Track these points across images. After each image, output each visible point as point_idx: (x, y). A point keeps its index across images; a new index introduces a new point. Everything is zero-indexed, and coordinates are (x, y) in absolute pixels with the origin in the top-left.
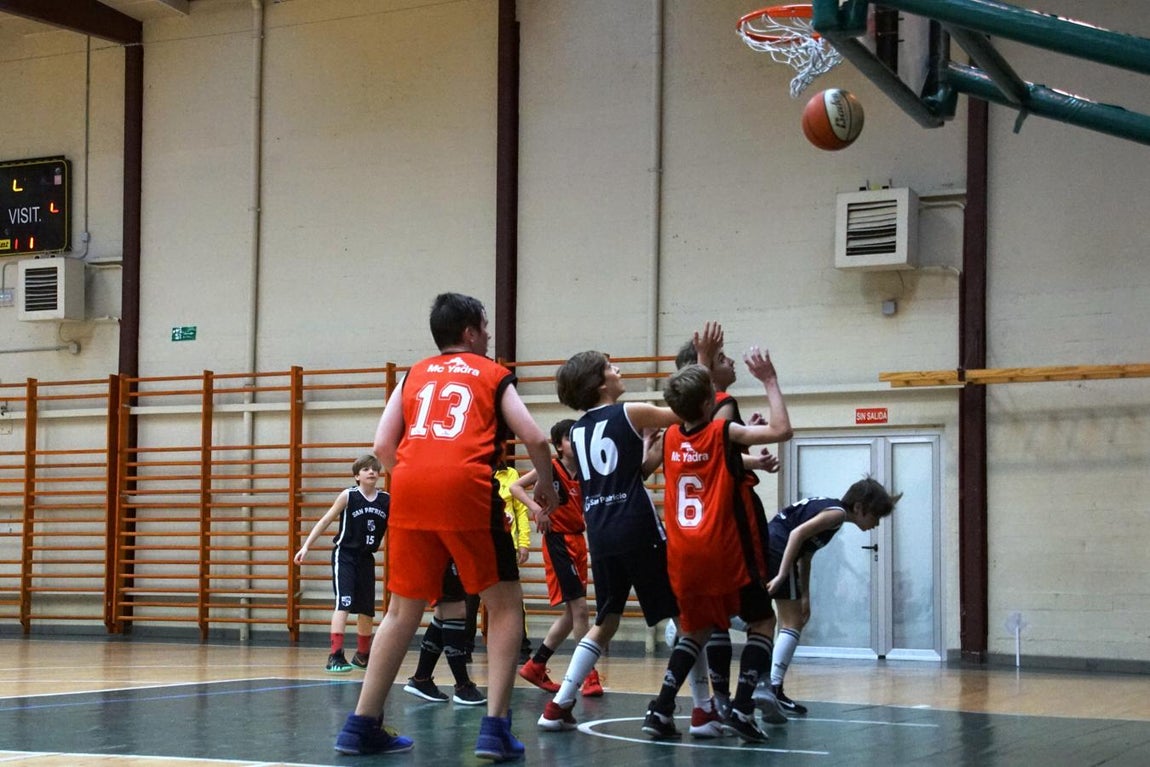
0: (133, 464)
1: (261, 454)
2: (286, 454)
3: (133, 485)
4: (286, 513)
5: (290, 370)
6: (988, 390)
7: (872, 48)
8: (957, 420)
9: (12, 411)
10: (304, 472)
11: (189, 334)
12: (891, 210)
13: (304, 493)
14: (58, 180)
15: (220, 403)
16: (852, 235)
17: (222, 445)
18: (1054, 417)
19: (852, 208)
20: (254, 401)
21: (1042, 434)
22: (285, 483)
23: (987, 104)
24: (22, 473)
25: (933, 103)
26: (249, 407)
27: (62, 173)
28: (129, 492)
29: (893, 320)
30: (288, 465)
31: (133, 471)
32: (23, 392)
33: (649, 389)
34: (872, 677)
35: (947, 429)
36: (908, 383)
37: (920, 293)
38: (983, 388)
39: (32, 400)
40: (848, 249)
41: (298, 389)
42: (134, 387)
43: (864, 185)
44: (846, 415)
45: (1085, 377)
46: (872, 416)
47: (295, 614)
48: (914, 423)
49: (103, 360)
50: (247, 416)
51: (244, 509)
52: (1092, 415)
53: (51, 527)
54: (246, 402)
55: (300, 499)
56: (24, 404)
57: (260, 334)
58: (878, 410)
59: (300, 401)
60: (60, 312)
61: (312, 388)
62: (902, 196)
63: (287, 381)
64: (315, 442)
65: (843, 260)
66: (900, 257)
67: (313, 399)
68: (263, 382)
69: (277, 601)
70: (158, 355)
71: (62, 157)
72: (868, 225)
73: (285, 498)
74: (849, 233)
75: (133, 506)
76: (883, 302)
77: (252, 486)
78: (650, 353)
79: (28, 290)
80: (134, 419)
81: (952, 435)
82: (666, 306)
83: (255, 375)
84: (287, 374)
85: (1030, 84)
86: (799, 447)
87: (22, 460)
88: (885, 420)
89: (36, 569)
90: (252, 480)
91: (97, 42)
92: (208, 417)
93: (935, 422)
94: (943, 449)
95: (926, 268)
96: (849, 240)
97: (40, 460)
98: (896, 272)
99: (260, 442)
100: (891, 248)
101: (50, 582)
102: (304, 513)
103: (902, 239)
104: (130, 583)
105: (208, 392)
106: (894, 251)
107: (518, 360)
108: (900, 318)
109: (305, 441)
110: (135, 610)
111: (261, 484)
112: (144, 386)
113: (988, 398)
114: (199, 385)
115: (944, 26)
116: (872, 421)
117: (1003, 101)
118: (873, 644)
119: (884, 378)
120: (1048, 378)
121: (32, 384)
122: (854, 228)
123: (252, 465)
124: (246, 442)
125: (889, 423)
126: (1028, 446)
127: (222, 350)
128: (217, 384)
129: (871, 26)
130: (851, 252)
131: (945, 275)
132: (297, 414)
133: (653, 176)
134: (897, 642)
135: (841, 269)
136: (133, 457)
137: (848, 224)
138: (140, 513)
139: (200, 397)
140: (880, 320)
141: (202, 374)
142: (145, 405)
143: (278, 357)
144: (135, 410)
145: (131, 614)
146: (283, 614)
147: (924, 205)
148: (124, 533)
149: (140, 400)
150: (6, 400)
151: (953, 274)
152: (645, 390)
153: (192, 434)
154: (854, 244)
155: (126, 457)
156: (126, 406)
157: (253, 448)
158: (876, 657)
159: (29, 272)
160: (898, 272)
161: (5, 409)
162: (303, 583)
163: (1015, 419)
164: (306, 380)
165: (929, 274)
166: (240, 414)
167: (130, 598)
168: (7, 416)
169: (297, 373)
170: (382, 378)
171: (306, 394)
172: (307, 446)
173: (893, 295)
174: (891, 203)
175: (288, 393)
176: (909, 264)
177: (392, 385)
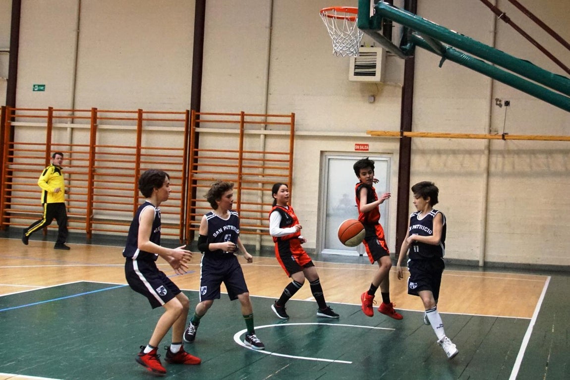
0: (12, 150)
1: (75, 149)
2: (88, 149)
3: (11, 160)
4: (87, 177)
5: (91, 109)
6: (412, 140)
8: (399, 152)
10: (96, 158)
11: (41, 88)
12: (375, 57)
13: (96, 169)
15: (56, 122)
16: (357, 67)
17: (56, 143)
18: (439, 152)
20: (72, 122)
21: (434, 160)
22: (87, 163)
26: (69, 125)
28: (10, 163)
29: (372, 106)
30: (88, 155)
31: (12, 153)
33: (262, 129)
35: (394, 155)
36: (378, 135)
37: (385, 93)
38: (410, 138)
40: (355, 73)
41: (94, 118)
42: (13, 112)
43: (362, 44)
44: (351, 146)
46: (362, 148)
47: (90, 225)
48: (380, 151)
50: (69, 130)
51: (66, 174)
52: (454, 152)
54: (69, 122)
55: (94, 171)
57: (77, 91)
58: (364, 145)
59: (95, 125)
61: (101, 118)
62: (379, 51)
63: (89, 114)
64: (102, 144)
65: (352, 78)
66: (377, 78)
67: (101, 124)
68: (77, 114)
69: (81, 219)
70: (25, 97)
72: (364, 63)
73: (87, 170)
74: (355, 66)
75: (11, 170)
76: (369, 96)
77: (70, 163)
78: (263, 113)
80: (13, 127)
81: (396, 158)
82: (271, 91)
83: (73, 110)
84: (89, 111)
86: (329, 159)
88: (368, 150)
90: (71, 160)
92: (50, 128)
93: (389, 152)
94: (392, 163)
95: (388, 83)
96: (355, 68)
98: (375, 84)
99: (75, 143)
100: (373, 74)
102: (96, 178)
103: (378, 70)
104: (9, 207)
105: (50, 117)
106: (375, 75)
107: (201, 111)
108: (376, 104)
109: (97, 144)
110: (11, 220)
111: (75, 163)
112: (18, 112)
113: (412, 142)
114: (46, 113)
116: (362, 150)
118: (358, 249)
119: (368, 132)
120: (437, 137)
122: (358, 63)
123: (71, 153)
124: (68, 143)
125: (369, 151)
126: (428, 165)
127: (58, 97)
128: (55, 113)
130: (356, 74)
131: (395, 86)
132: (94, 130)
133: (268, 31)
135: (351, 81)
136: (12, 146)
137: (355, 62)
138: (15, 173)
139: (46, 119)
140: (367, 104)
141: (47, 108)
142: (18, 121)
143: (85, 103)
144: (13, 124)
145: (9, 222)
146: (85, 225)
147: (389, 54)
148: (7, 183)
149: (16, 118)
151: (399, 86)
152: (260, 129)
153: (42, 136)
154: (357, 70)
155: (8, 146)
156: (9, 121)
157: (71, 145)
158: (359, 255)
160: (376, 84)
162: (94, 211)
163: (423, 152)
164: (99, 115)
165: (389, 85)
166: (66, 129)
167: (9, 214)
169: (94, 111)
170: (136, 116)
171: (98, 121)
172: (98, 146)
173: (373, 94)
174: (375, 54)
175: (90, 120)
176: (381, 81)
177: (140, 119)
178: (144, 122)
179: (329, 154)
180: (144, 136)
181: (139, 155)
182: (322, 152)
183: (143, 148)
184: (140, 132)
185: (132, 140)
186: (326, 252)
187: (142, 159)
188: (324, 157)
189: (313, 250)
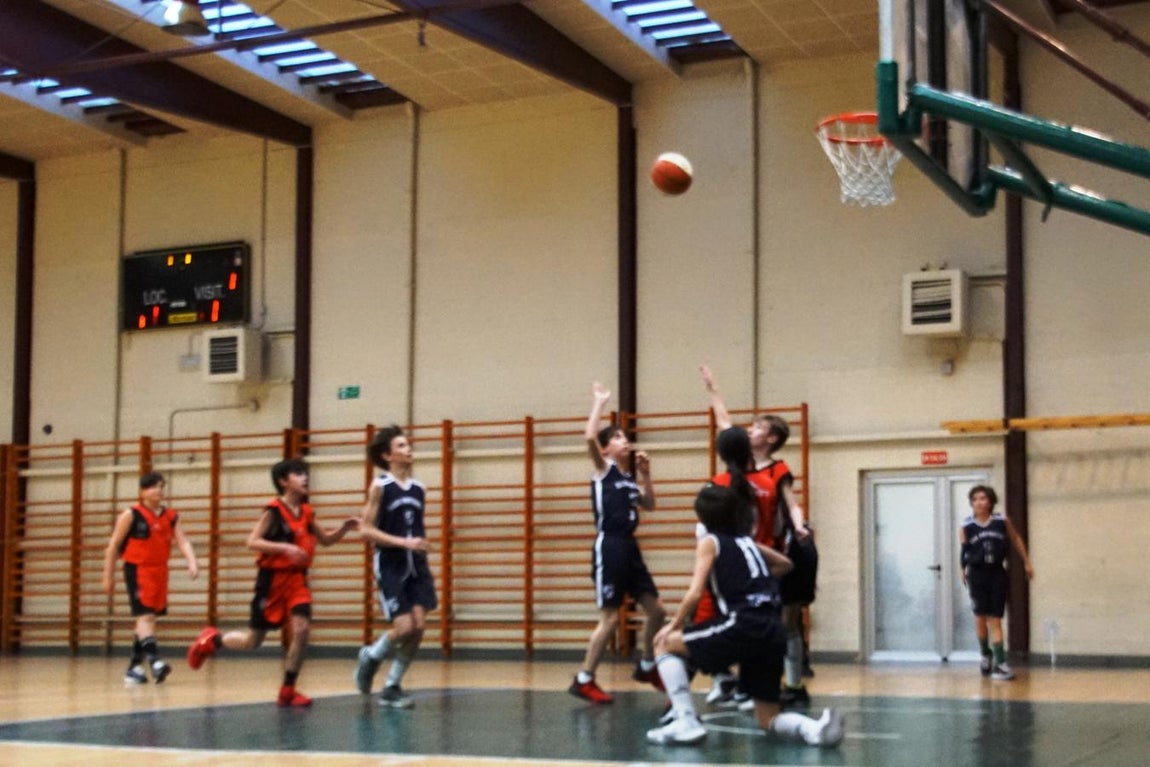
2: (439, 495)
5: (441, 423)
6: (1027, 436)
7: (926, 149)
8: (1003, 461)
9: (199, 460)
10: (454, 510)
11: (352, 393)
12: (948, 287)
13: (454, 529)
14: (238, 261)
16: (916, 308)
18: (1080, 457)
19: (916, 285)
21: (1071, 471)
22: (441, 520)
23: (1020, 200)
24: (207, 515)
25: (978, 196)
27: (242, 256)
29: (951, 378)
30: (443, 505)
32: (208, 444)
34: (938, 676)
35: (995, 468)
36: (963, 430)
37: (971, 355)
38: (1024, 434)
39: (216, 452)
40: (913, 319)
41: (448, 439)
42: (306, 439)
43: (924, 266)
44: (913, 457)
45: (1103, 425)
46: (935, 458)
47: (448, 633)
48: (969, 463)
49: (278, 416)
53: (234, 560)
55: (451, 534)
56: (209, 455)
57: (416, 391)
58: (938, 454)
59: (450, 450)
60: (240, 375)
61: (461, 438)
62: (955, 276)
63: (439, 432)
64: (464, 484)
65: (910, 328)
66: (954, 326)
67: (462, 447)
68: (419, 433)
70: (325, 411)
71: (241, 242)
72: (929, 300)
73: (441, 533)
74: (913, 306)
76: (942, 363)
78: (750, 406)
79: (213, 356)
81: (1000, 473)
82: (764, 365)
83: (411, 427)
84: (439, 426)
85: (1053, 182)
86: (876, 485)
87: (207, 503)
88: (944, 462)
89: (221, 597)
91: (273, 144)
93: (985, 463)
95: (977, 336)
96: (914, 311)
97: (223, 503)
98: (954, 338)
100: (947, 318)
101: (233, 608)
102: (455, 546)
103: (956, 310)
106: (950, 321)
107: (639, 412)
108: (955, 376)
109: (455, 484)
112: (314, 438)
113: (1027, 442)
114: (363, 436)
115: (984, 133)
116: (935, 462)
117: (1032, 195)
118: (938, 648)
119: (945, 426)
120: (1074, 425)
121: (216, 438)
122: (920, 301)
125: (946, 465)
126: (1060, 481)
127: (382, 406)
129: (925, 132)
130: (916, 321)
131: (991, 340)
132: (448, 460)
133: (750, 257)
134: (957, 646)
135: (907, 336)
137: (913, 299)
140: (939, 377)
141: (364, 427)
142: (314, 454)
143: (432, 410)
146: (440, 632)
147: (974, 283)
149: (311, 450)
150: (193, 451)
151: (999, 340)
153: (356, 478)
154: (920, 314)
158: (940, 659)
159: (214, 341)
161: (192, 460)
162: (454, 606)
163: (1050, 459)
164: (456, 432)
165: (978, 339)
168: (195, 465)
169: (448, 425)
170: (521, 429)
171: (455, 443)
172: (456, 488)
173: (950, 355)
174: (947, 282)
175: (440, 444)
176: (962, 331)
177: (530, 435)
178: (537, 440)
179: (877, 475)
180: (537, 466)
181: (529, 499)
182: (862, 473)
183: (538, 486)
184: (530, 458)
185: (516, 472)
186: (878, 656)
187: (537, 505)
188: (866, 482)
189: (855, 654)
